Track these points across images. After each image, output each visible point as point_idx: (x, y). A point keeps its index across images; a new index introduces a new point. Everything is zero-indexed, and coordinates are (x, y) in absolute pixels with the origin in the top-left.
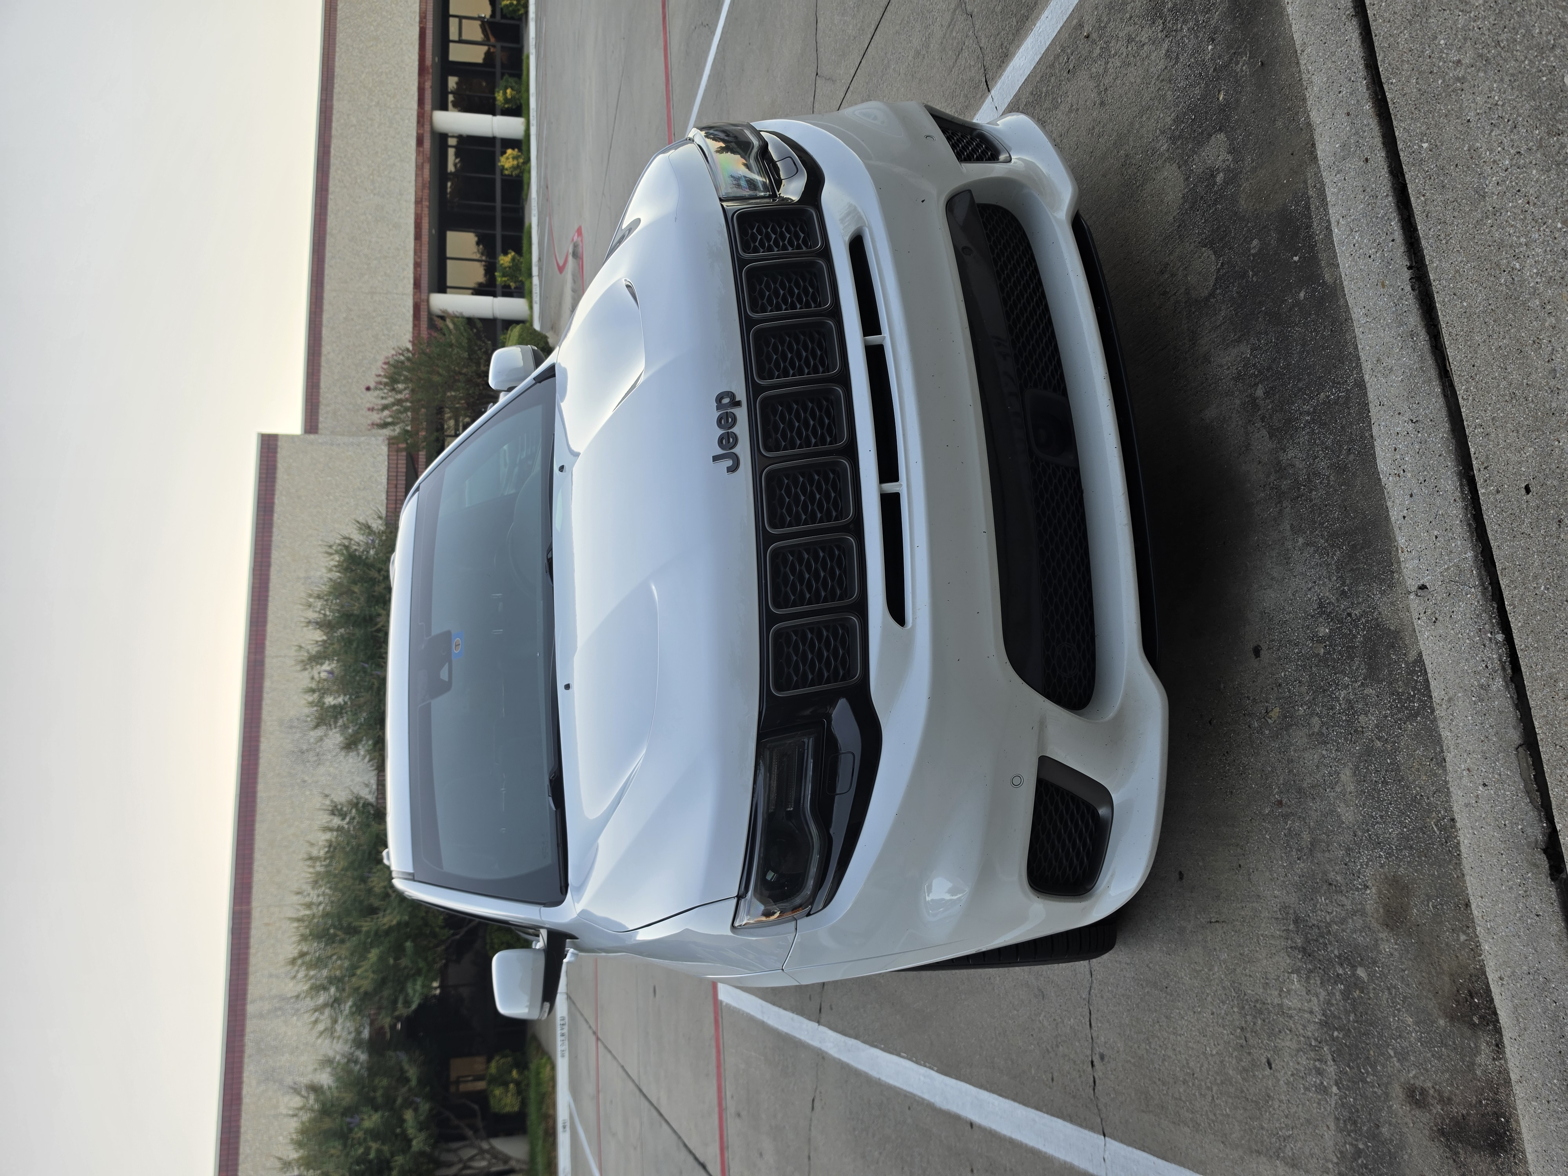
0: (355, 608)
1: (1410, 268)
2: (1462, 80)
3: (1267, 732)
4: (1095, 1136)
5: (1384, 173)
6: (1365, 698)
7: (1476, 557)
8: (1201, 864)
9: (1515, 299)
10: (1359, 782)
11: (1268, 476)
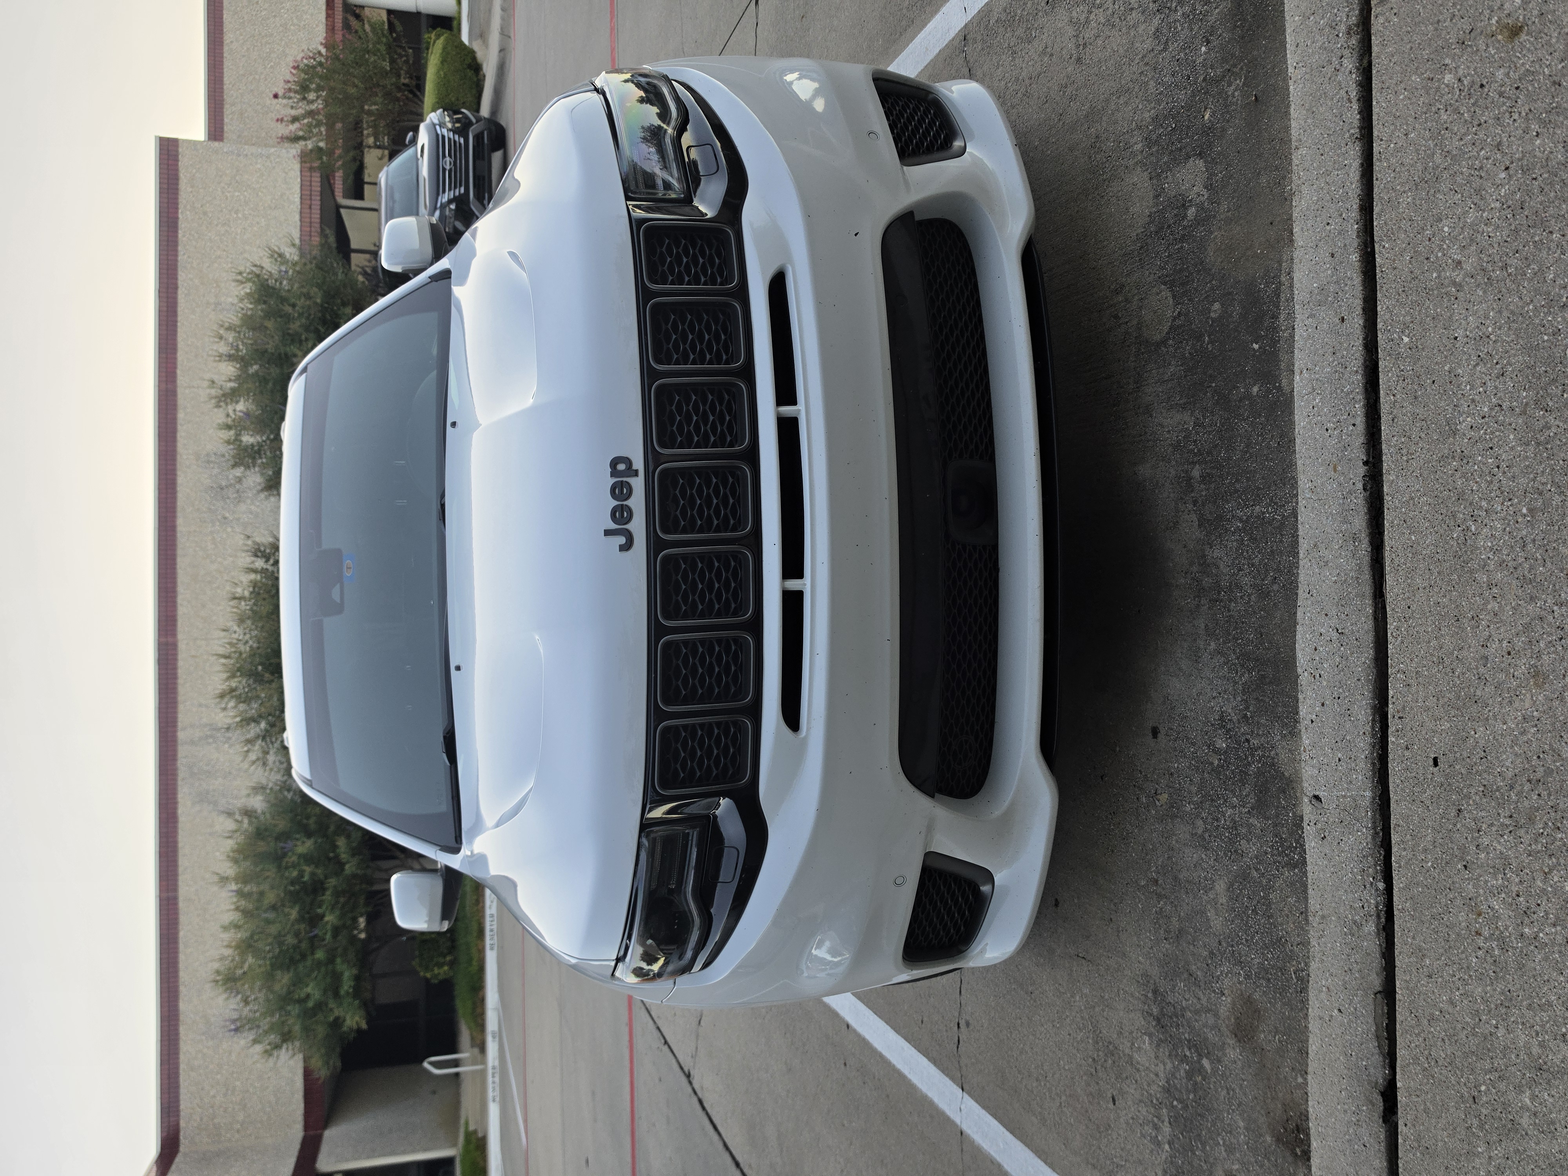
0: (270, 346)
1: (1366, 463)
2: (1459, 287)
3: (1153, 812)
4: (955, 1086)
5: (1358, 343)
6: (1250, 826)
7: (1374, 799)
8: (1076, 901)
9: (1464, 562)
10: (1231, 899)
11: (1192, 564)
